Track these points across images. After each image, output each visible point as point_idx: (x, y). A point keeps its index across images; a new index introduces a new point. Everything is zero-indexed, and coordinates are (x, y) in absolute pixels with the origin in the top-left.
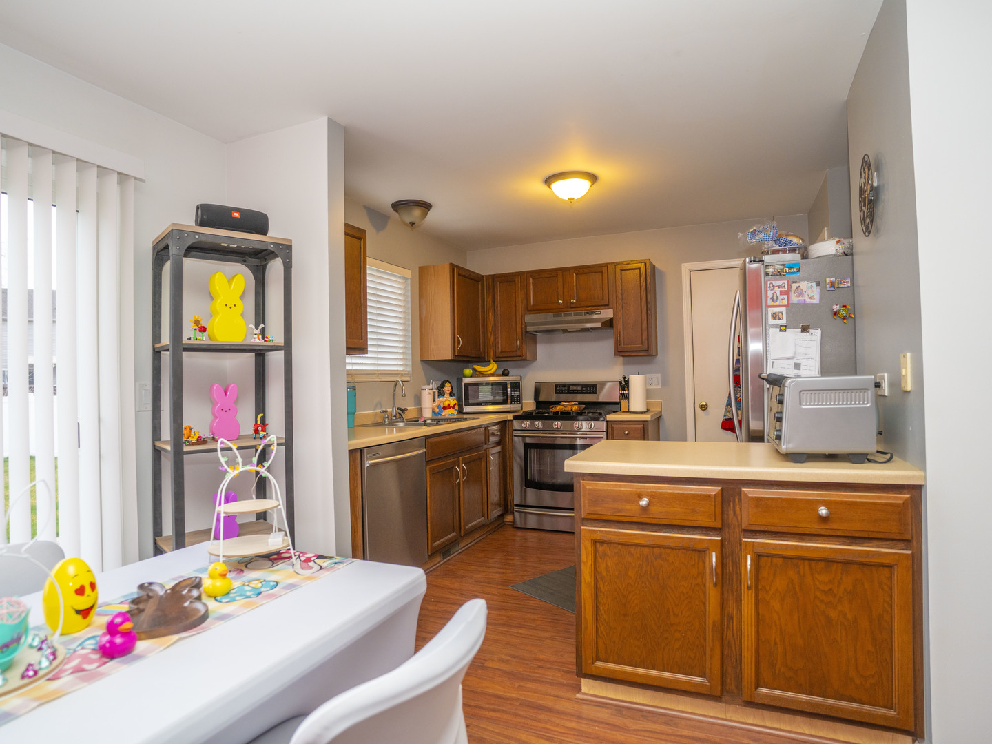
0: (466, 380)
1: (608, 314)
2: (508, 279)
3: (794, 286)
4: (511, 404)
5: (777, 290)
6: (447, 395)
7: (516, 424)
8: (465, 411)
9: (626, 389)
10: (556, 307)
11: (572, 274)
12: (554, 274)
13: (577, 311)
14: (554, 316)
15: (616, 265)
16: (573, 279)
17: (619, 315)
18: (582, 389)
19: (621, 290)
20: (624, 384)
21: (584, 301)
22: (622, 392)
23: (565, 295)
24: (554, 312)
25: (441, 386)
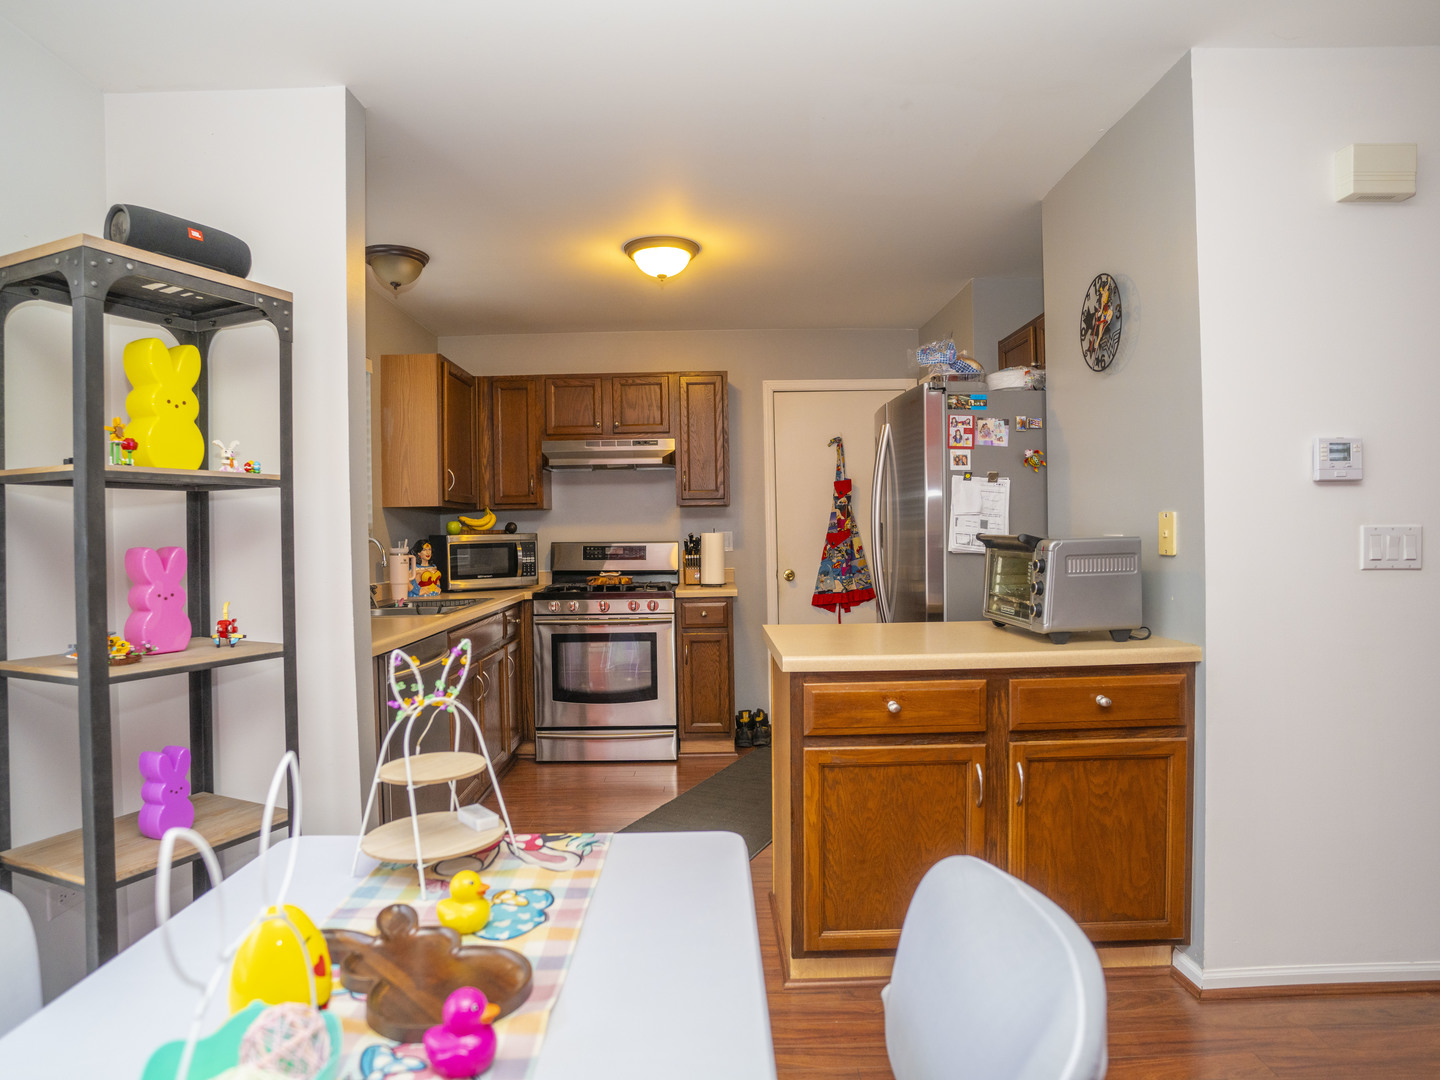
0: (452, 540)
1: (668, 445)
2: (515, 385)
3: (981, 423)
4: (522, 575)
5: (961, 427)
6: (425, 563)
7: (538, 607)
8: (450, 588)
9: (695, 553)
10: (591, 432)
11: (616, 385)
12: (589, 382)
13: (621, 439)
14: (588, 445)
15: (680, 376)
16: (617, 391)
17: (685, 446)
18: (624, 552)
19: (688, 412)
20: (691, 545)
21: (633, 425)
22: (687, 557)
23: (604, 414)
24: (587, 439)
25: (416, 549)
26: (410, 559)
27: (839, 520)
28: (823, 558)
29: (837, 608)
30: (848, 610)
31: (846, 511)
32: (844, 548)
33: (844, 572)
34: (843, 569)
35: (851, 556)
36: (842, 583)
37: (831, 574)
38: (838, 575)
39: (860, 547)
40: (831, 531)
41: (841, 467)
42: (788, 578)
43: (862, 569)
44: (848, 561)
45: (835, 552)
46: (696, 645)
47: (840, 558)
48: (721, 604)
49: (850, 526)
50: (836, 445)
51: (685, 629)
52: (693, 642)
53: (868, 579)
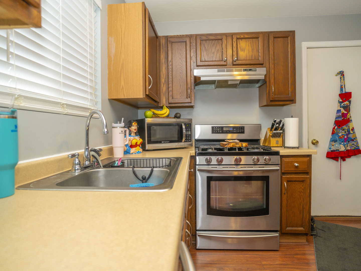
2: (179, 40)
4: (185, 142)
6: (133, 134)
8: (147, 148)
9: (279, 129)
10: (221, 64)
11: (235, 38)
12: (219, 37)
13: (237, 68)
14: (218, 71)
15: (269, 33)
16: (235, 42)
17: (272, 71)
18: (233, 130)
19: (274, 53)
20: (277, 125)
21: (244, 60)
22: (274, 131)
23: (228, 54)
24: (218, 68)
25: (128, 125)
26: (125, 131)
27: (343, 113)
28: (333, 133)
29: (339, 160)
30: (344, 160)
31: (347, 108)
32: (346, 128)
33: (345, 140)
34: (345, 139)
35: (349, 133)
36: (344, 146)
37: (338, 141)
38: (343, 142)
39: (353, 128)
40: (337, 119)
41: (343, 86)
42: (315, 143)
43: (355, 139)
44: (347, 135)
45: (341, 130)
46: (290, 183)
47: (344, 133)
48: (306, 159)
49: (349, 116)
50: (340, 75)
51: (283, 174)
52: (288, 181)
53: (357, 143)
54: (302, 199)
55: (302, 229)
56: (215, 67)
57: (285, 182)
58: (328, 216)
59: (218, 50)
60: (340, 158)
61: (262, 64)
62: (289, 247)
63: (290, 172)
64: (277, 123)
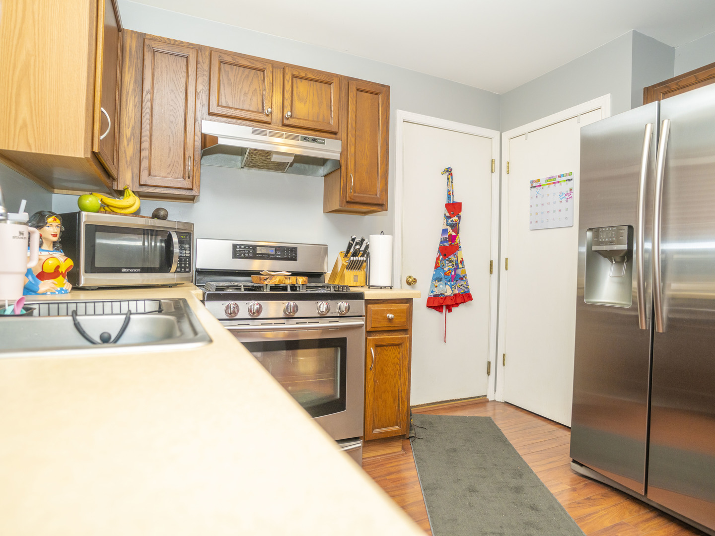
0: (87, 218)
2: (173, 49)
4: (176, 272)
6: (48, 245)
8: (82, 283)
9: (360, 255)
10: (260, 119)
11: (289, 75)
12: (259, 66)
13: (290, 132)
14: (254, 132)
15: (349, 80)
16: (288, 81)
17: (352, 149)
18: (276, 253)
19: (356, 116)
20: (358, 247)
21: (303, 119)
22: (352, 258)
23: (274, 103)
24: (254, 126)
26: (30, 234)
27: (450, 235)
28: (436, 267)
29: (444, 311)
30: (450, 311)
31: (455, 227)
32: (455, 259)
33: (453, 279)
34: (453, 277)
35: (457, 268)
36: (451, 288)
37: (444, 280)
38: (449, 281)
39: (462, 259)
40: (442, 244)
41: (451, 192)
42: (411, 282)
43: (464, 277)
44: (455, 270)
45: (447, 262)
46: (379, 349)
47: (451, 267)
48: (405, 306)
49: (458, 241)
50: (448, 173)
51: (369, 333)
52: (377, 346)
53: (467, 284)
54: (397, 376)
55: (397, 428)
56: (248, 123)
57: (372, 348)
58: (428, 404)
59: (255, 90)
60: (444, 307)
61: (335, 133)
62: (377, 464)
63: (380, 329)
64: (357, 244)
